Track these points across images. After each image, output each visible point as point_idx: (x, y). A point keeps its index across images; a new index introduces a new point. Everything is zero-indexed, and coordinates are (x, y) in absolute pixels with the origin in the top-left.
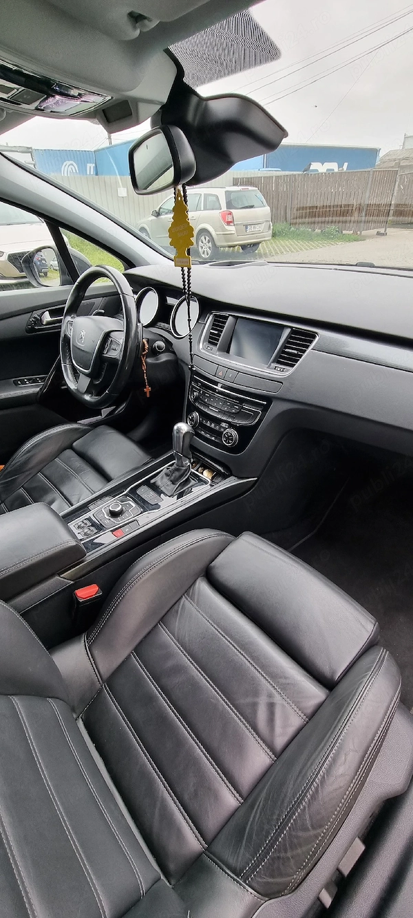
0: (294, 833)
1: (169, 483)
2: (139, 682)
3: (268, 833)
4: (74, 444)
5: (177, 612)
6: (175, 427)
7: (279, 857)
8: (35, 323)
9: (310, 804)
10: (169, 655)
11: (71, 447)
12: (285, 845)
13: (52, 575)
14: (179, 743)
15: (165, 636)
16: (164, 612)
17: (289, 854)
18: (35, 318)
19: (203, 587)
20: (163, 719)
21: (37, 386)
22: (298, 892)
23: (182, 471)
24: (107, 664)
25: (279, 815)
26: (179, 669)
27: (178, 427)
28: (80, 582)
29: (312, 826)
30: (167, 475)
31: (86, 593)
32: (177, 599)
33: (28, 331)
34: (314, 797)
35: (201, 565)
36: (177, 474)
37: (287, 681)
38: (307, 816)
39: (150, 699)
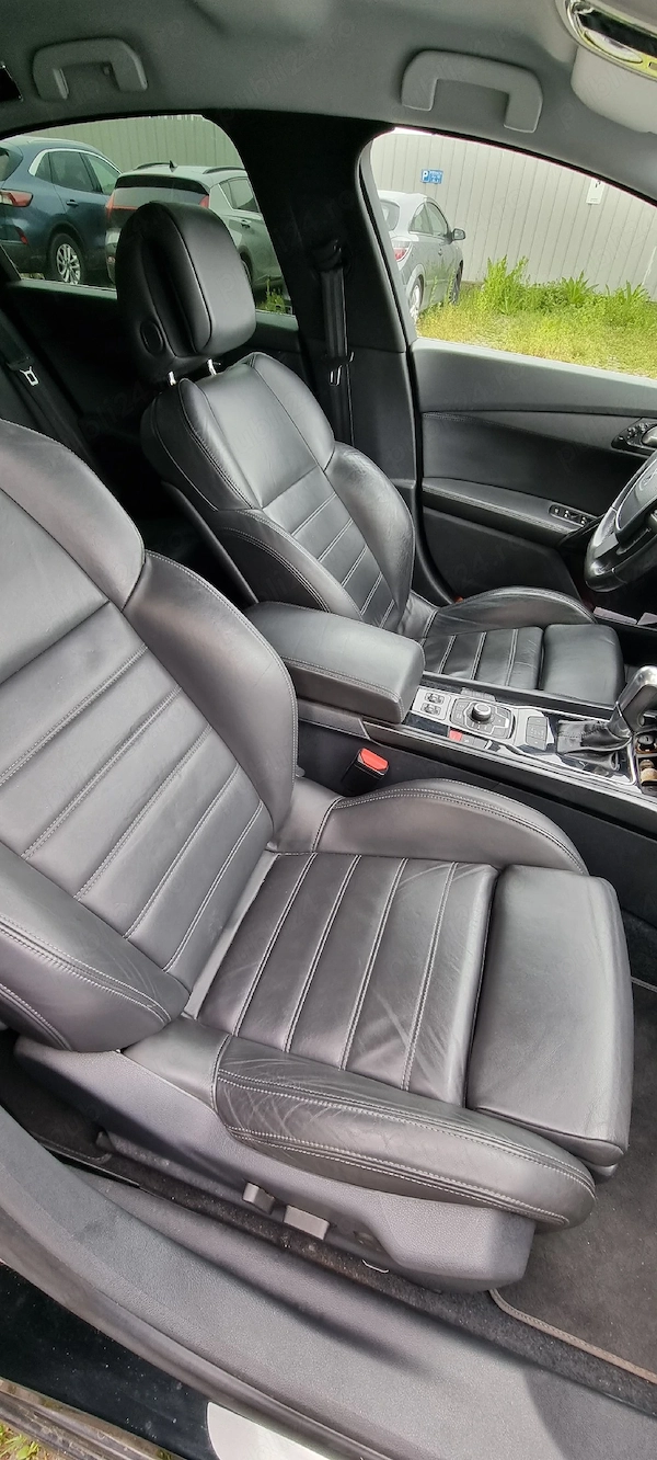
0: (273, 1102)
1: (579, 740)
2: (336, 880)
3: (263, 1077)
4: (552, 626)
5: (428, 868)
6: (644, 669)
7: (248, 1099)
8: (633, 436)
9: (305, 1107)
10: (377, 890)
11: (544, 628)
12: (260, 1098)
13: (356, 713)
14: (303, 955)
15: (395, 873)
16: (419, 856)
17: (255, 1109)
18: (638, 428)
19: (483, 877)
20: (315, 925)
21: (572, 526)
22: (236, 1145)
23: (607, 738)
24: (332, 840)
25: (282, 1080)
26: (370, 909)
27: (647, 671)
28: (373, 745)
29: (288, 1120)
30: (586, 728)
31: (372, 761)
32: (445, 858)
33: (614, 444)
34: (314, 1109)
35: (504, 853)
36: (597, 735)
37: (442, 1051)
38: (292, 1110)
39: (324, 902)
